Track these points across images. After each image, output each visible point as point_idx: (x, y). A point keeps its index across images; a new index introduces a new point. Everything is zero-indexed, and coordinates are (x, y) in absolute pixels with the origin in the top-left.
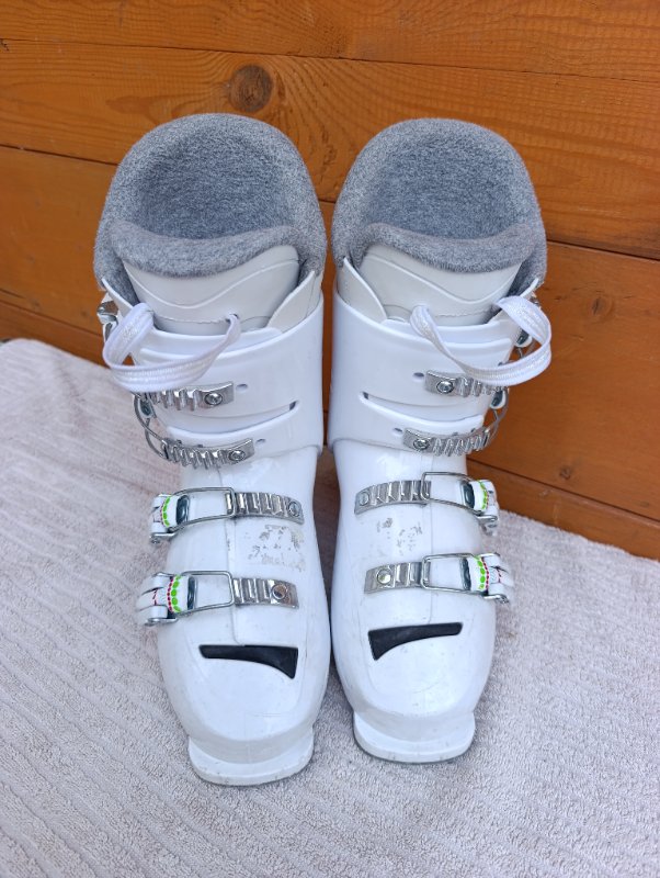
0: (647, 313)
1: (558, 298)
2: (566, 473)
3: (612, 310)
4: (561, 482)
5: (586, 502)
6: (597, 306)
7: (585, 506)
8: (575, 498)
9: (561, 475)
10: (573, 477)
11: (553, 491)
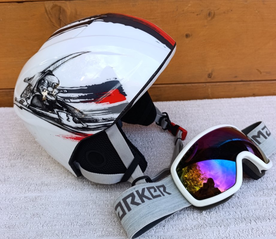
0: (224, 13)
1: (197, 15)
2: (210, 76)
3: (214, 15)
4: (209, 80)
5: (218, 84)
6: (209, 14)
7: (218, 85)
8: (214, 84)
9: (208, 77)
10: (212, 77)
11: (207, 84)
